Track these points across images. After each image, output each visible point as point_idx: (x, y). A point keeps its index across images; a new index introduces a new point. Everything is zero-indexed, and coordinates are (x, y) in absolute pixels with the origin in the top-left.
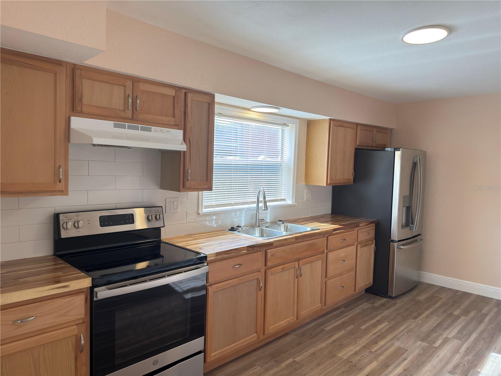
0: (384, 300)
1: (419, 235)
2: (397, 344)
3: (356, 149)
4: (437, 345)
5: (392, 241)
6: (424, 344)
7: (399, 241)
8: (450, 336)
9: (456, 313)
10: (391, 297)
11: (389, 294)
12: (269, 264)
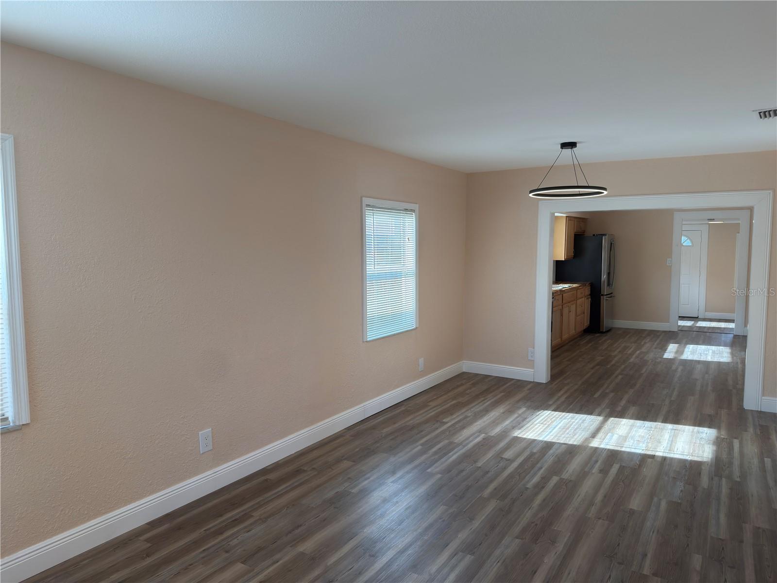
0: (598, 334)
1: (612, 293)
2: (623, 345)
3: (575, 235)
4: (642, 343)
5: (602, 295)
6: (636, 344)
7: (606, 295)
8: (647, 341)
9: (644, 335)
10: (602, 332)
11: (601, 330)
12: (564, 302)
